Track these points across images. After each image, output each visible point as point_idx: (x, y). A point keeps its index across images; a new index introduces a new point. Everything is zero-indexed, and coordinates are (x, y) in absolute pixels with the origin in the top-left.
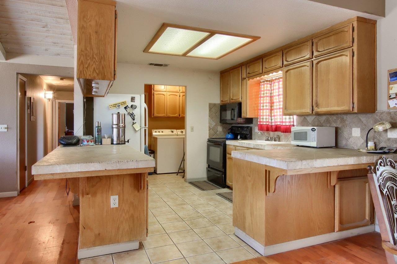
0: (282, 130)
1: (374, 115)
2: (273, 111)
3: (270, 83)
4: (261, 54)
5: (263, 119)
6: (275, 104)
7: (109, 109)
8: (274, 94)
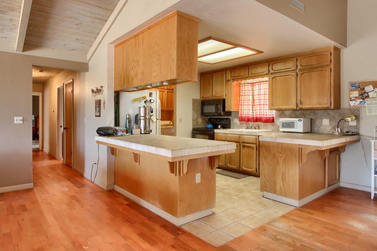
0: (263, 121)
1: (340, 111)
2: (254, 107)
3: (252, 85)
4: (241, 64)
5: (243, 112)
6: (256, 101)
7: (132, 103)
8: (255, 94)
